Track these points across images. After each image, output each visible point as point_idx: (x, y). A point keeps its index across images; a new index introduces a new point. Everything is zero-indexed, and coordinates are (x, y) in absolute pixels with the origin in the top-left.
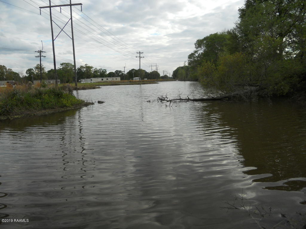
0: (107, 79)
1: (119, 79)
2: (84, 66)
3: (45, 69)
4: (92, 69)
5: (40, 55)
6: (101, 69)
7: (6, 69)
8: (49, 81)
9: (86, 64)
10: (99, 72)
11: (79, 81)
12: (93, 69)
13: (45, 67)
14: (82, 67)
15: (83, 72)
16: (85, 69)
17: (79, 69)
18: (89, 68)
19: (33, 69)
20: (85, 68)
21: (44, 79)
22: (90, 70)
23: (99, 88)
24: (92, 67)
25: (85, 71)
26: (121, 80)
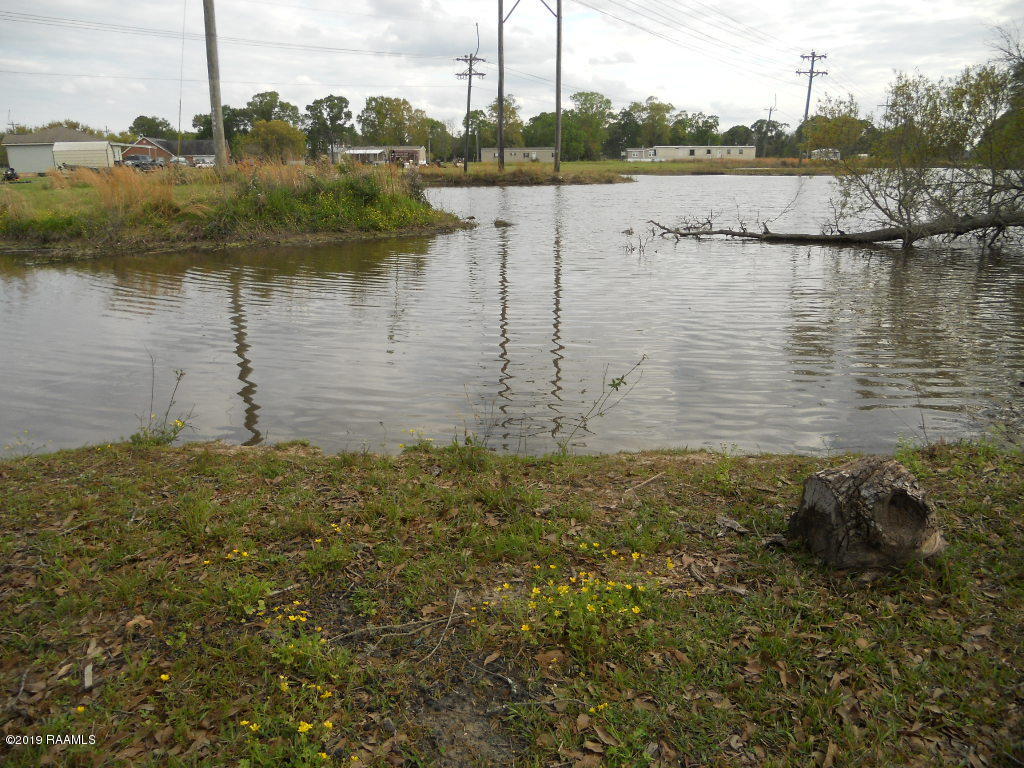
0: (709, 152)
1: (749, 152)
2: (645, 105)
3: (518, 113)
4: (667, 116)
5: (470, 70)
6: (701, 114)
7: (409, 110)
8: (527, 151)
9: (650, 98)
10: (691, 126)
11: (623, 154)
12: (675, 113)
13: (519, 107)
14: (636, 106)
15: (639, 126)
16: (645, 115)
17: (626, 114)
18: (658, 109)
19: (486, 111)
20: (644, 109)
21: (512, 144)
22: (663, 118)
23: (630, 180)
24: (669, 108)
25: (643, 120)
26: (757, 156)
